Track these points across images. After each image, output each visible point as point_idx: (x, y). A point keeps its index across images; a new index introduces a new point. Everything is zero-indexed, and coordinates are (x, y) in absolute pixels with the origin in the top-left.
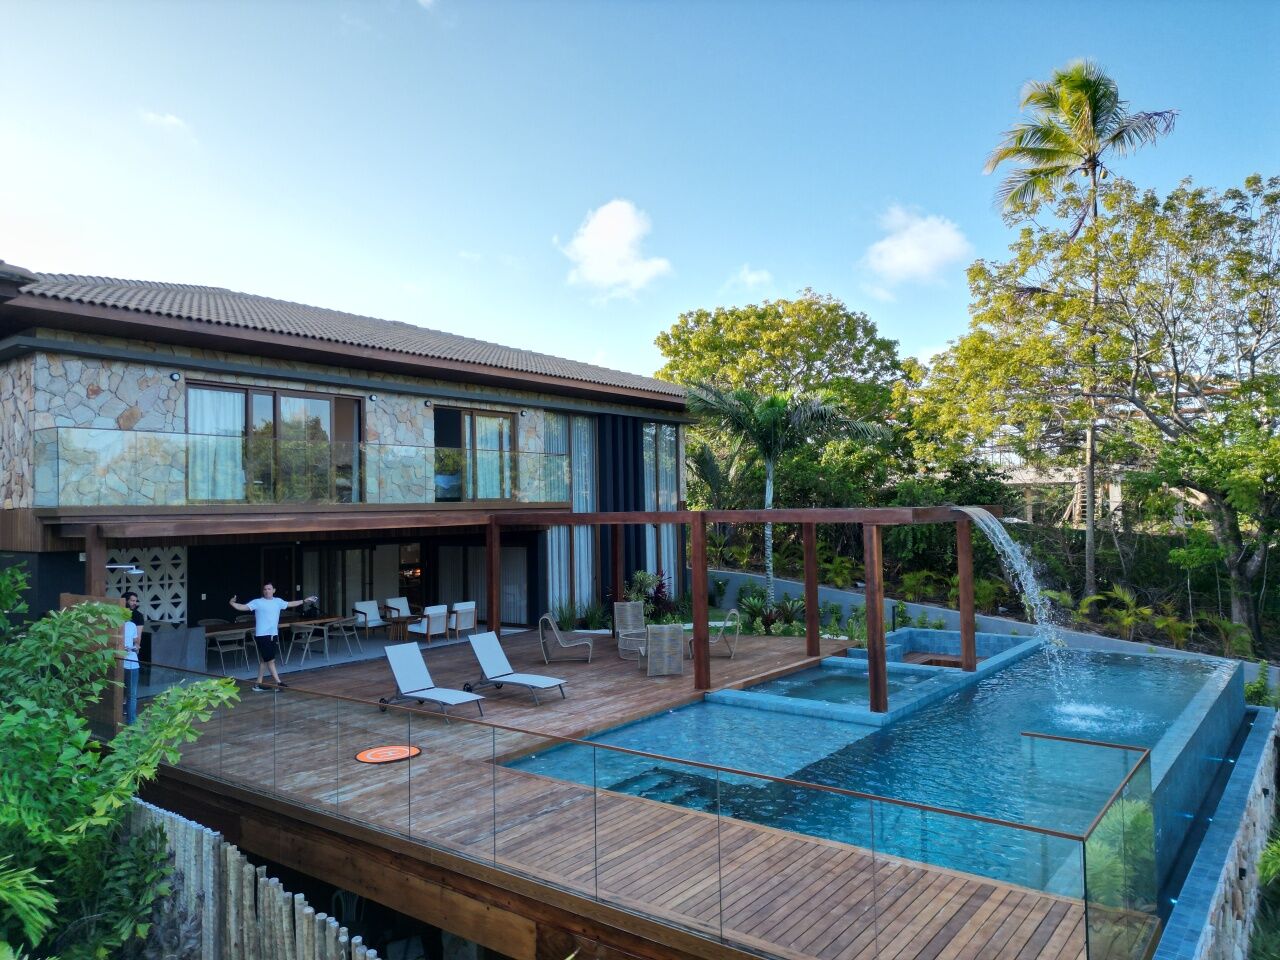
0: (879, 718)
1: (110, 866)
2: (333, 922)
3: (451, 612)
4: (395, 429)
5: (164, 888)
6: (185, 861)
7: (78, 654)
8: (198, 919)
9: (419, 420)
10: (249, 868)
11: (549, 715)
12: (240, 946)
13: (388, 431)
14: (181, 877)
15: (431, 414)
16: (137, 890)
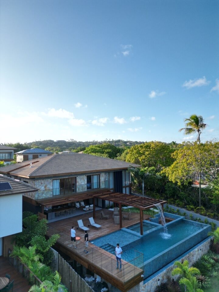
0: (141, 236)
1: (48, 254)
2: (68, 264)
3: (89, 206)
4: (81, 181)
5: (53, 257)
6: (55, 254)
7: (44, 228)
8: (56, 261)
9: (84, 178)
10: (61, 257)
11: (98, 232)
12: (60, 264)
13: (80, 181)
14: (55, 256)
15: (86, 177)
16: (50, 257)
